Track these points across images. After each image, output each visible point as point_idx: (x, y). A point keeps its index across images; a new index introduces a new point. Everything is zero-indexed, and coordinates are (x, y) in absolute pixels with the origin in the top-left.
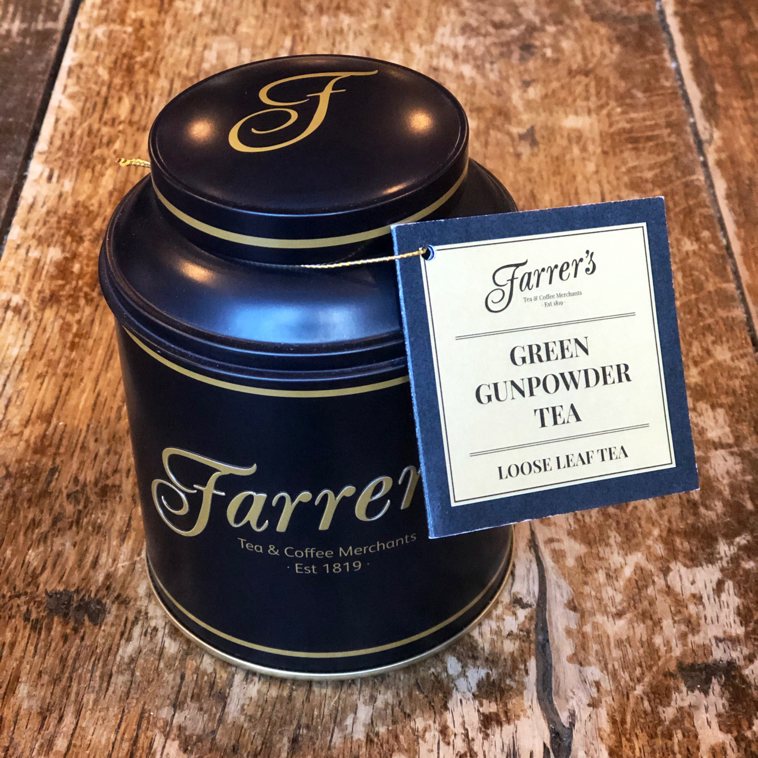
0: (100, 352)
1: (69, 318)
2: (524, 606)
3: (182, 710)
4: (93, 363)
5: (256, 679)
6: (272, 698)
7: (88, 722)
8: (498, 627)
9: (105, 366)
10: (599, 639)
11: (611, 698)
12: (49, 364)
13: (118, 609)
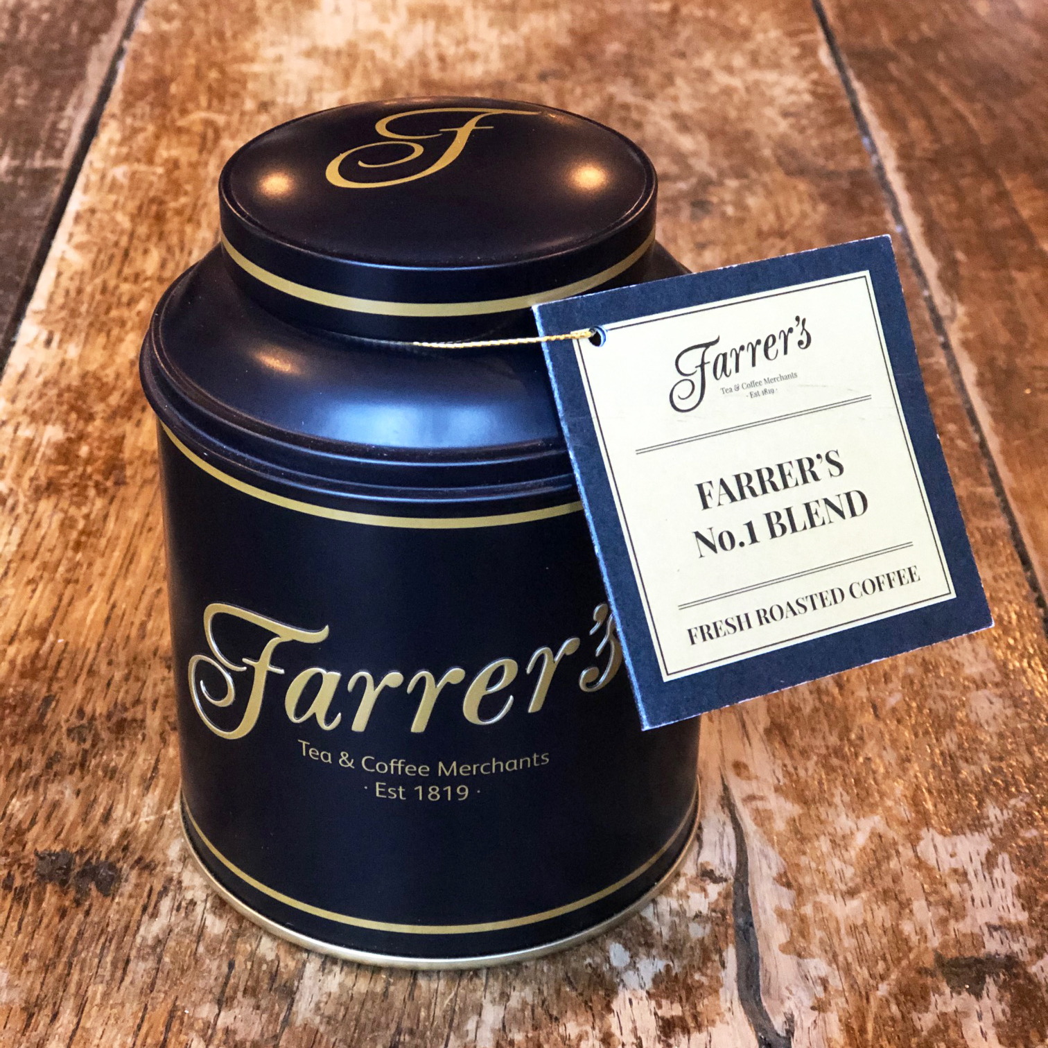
0: (116, 554)
1: (73, 511)
2: (716, 880)
3: (231, 1007)
4: (106, 568)
5: (337, 969)
6: (360, 993)
7: (95, 1021)
8: (681, 906)
9: (124, 570)
10: (823, 924)
11: (844, 1000)
12: (44, 566)
13: (140, 875)
